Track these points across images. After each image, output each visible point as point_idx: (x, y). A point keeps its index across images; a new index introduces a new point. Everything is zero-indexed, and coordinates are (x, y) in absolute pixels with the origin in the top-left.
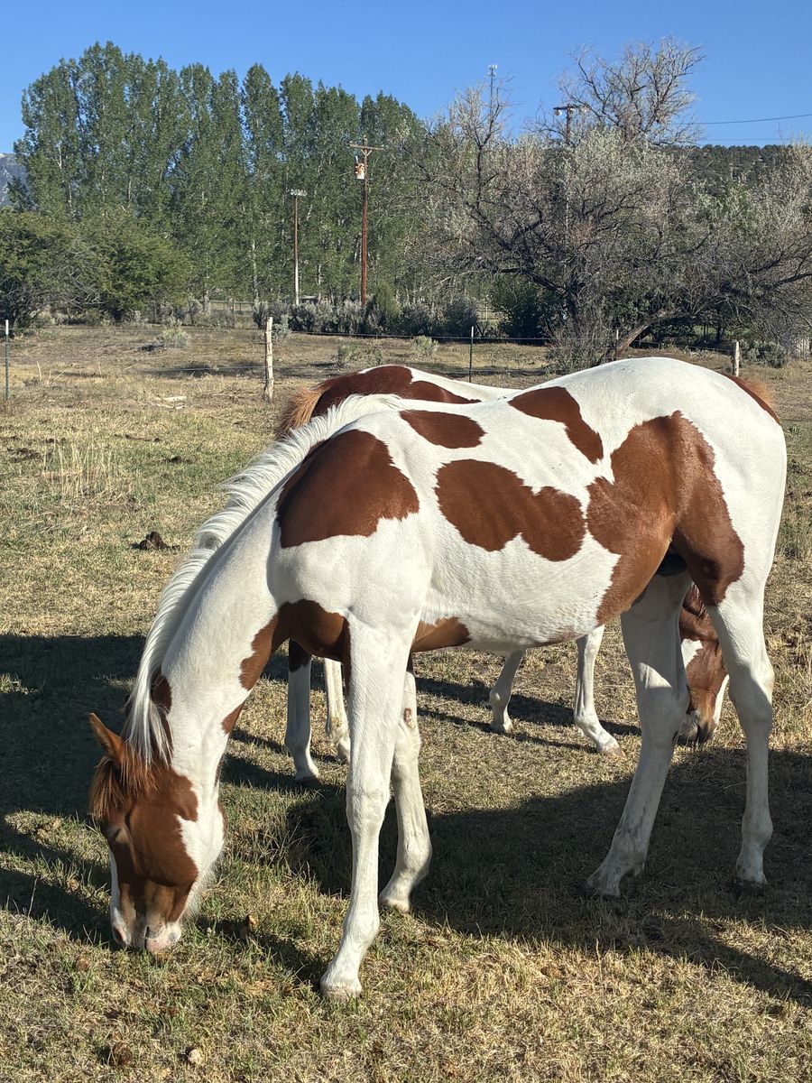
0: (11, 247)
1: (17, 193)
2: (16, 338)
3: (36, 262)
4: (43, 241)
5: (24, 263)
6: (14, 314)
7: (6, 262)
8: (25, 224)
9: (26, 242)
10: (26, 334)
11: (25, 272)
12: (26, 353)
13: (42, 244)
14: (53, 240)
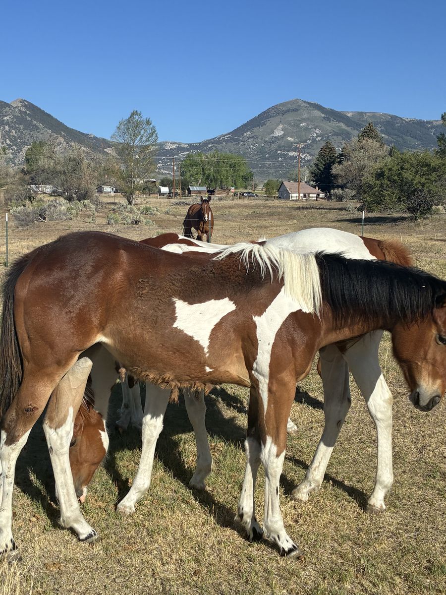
0: (417, 172)
1: (442, 142)
2: (419, 220)
3: (430, 179)
4: (435, 168)
5: (423, 180)
6: (418, 208)
7: (414, 179)
8: (426, 159)
9: (425, 169)
10: (424, 218)
11: (423, 185)
12: (422, 228)
13: (434, 170)
14: (440, 167)
